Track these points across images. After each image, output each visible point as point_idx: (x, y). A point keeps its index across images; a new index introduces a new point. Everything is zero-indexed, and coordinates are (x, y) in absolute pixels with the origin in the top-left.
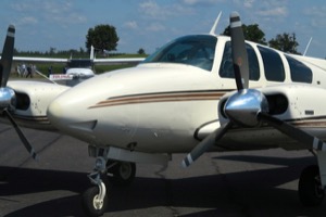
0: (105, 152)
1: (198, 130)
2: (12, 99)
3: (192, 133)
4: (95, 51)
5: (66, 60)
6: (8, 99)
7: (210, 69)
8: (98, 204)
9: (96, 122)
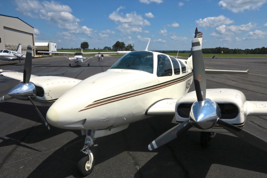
0: (92, 133)
1: (147, 110)
2: (34, 91)
3: (144, 112)
4: (83, 50)
5: (74, 53)
6: (31, 90)
7: (152, 72)
8: (88, 168)
9: (85, 120)
